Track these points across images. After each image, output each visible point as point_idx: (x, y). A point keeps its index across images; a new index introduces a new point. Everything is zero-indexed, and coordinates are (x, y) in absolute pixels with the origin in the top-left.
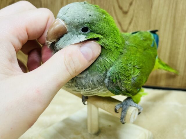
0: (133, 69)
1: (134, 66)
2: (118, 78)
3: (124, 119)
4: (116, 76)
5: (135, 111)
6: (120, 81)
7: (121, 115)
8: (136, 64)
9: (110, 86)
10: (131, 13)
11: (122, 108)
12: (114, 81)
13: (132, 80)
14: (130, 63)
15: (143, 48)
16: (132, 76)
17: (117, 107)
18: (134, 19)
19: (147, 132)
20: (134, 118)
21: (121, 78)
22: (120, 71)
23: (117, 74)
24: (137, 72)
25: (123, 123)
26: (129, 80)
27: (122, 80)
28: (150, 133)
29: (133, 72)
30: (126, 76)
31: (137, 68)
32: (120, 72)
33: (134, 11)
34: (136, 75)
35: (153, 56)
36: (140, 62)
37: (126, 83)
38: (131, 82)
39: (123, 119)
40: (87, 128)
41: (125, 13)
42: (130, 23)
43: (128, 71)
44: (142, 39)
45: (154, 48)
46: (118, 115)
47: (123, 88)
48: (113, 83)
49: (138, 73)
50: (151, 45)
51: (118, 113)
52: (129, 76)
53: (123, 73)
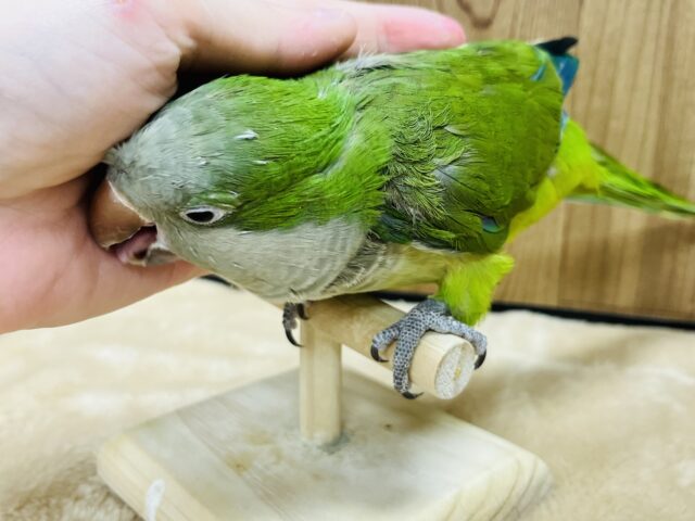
0: (435, 139)
1: (439, 128)
3: (405, 381)
5: (459, 352)
8: (446, 121)
13: (436, 173)
14: (421, 119)
16: (436, 160)
17: (378, 340)
20: (456, 380)
25: (410, 397)
26: (424, 174)
29: (435, 146)
30: (410, 162)
31: (455, 135)
34: (451, 159)
36: (464, 114)
37: (413, 184)
38: (437, 182)
39: (401, 379)
43: (415, 142)
45: (542, 85)
52: (422, 162)
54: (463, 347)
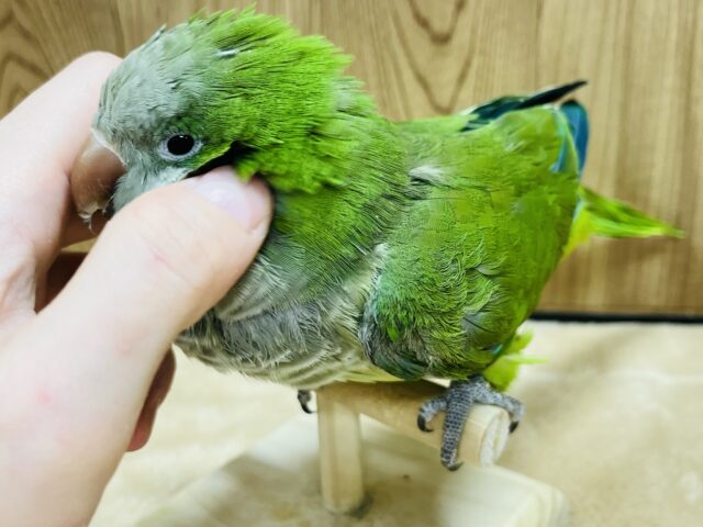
0: (465, 284)
1: (471, 271)
2: (405, 322)
3: (454, 455)
4: (399, 315)
5: (497, 421)
6: (415, 333)
7: (444, 440)
8: (479, 261)
9: (378, 354)
10: (461, 38)
11: (446, 412)
12: (392, 333)
13: (463, 324)
14: (454, 261)
15: (512, 188)
16: (466, 309)
17: (426, 409)
18: (476, 62)
19: (544, 491)
20: (494, 448)
21: (419, 321)
22: (413, 296)
23: (403, 309)
24: (486, 292)
25: (454, 469)
26: (451, 324)
27: (423, 328)
28: (560, 497)
29: (466, 292)
30: (439, 313)
31: (485, 276)
32: (413, 300)
33: (474, 31)
34: (479, 305)
35: (558, 210)
36: (497, 249)
37: (440, 337)
38: (463, 332)
39: (451, 453)
40: (319, 491)
41: (442, 40)
42: (462, 78)
43: (447, 290)
44: (510, 148)
45: (564, 177)
46: (433, 441)
47: (431, 358)
48: (388, 341)
49: (489, 296)
50: (554, 167)
51: (429, 431)
52: (451, 312)
53: (424, 301)
54: (500, 417)
